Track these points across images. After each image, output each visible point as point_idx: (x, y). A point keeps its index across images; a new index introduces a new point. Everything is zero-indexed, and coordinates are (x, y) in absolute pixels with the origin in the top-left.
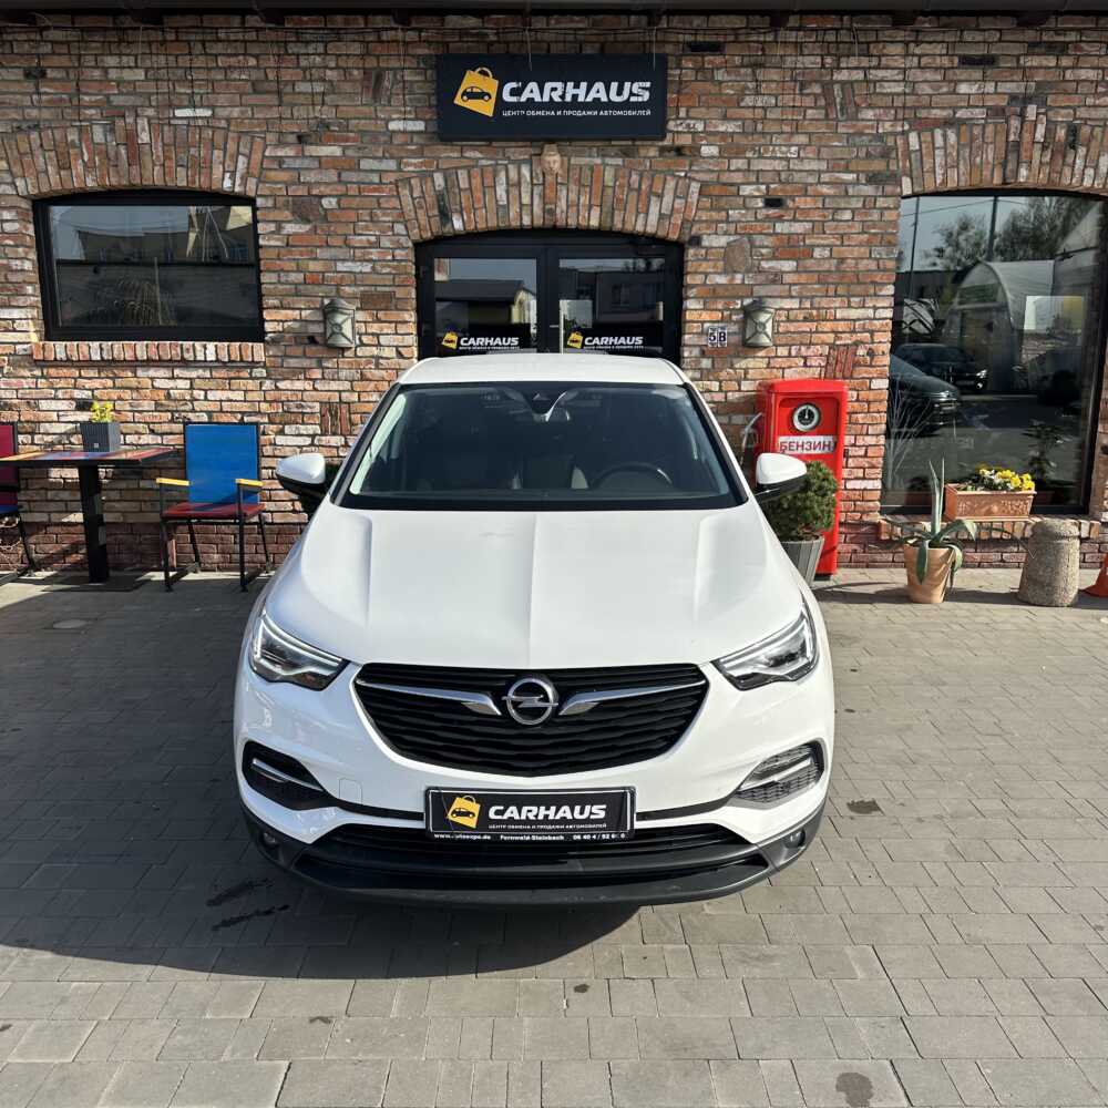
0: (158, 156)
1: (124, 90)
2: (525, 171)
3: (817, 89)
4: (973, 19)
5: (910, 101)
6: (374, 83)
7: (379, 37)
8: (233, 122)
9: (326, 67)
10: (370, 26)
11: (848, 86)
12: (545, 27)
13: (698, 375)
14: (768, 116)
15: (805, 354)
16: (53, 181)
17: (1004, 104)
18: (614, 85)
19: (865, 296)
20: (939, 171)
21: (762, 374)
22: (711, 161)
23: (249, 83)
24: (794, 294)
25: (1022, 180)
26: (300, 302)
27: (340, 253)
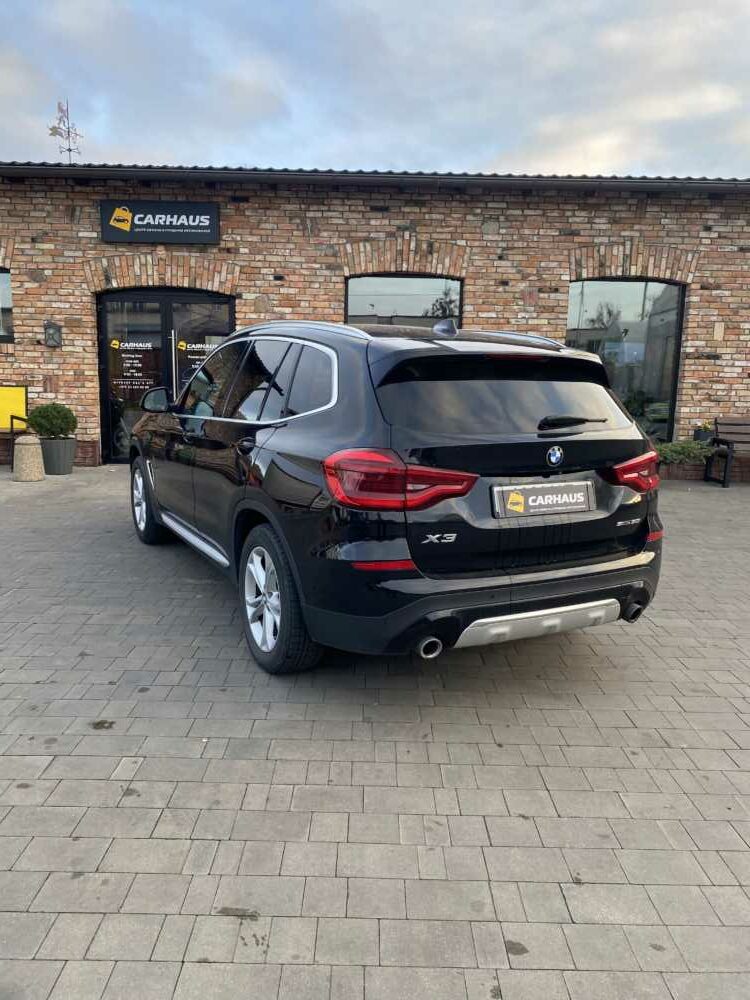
2: (149, 258)
3: (298, 221)
4: (376, 189)
5: (347, 228)
6: (71, 212)
7: (73, 190)
9: (47, 204)
11: (314, 219)
14: (275, 233)
17: (394, 229)
18: (191, 217)
20: (363, 264)
22: (245, 256)
23: (6, 213)
25: (404, 269)
26: (33, 323)
27: (54, 298)
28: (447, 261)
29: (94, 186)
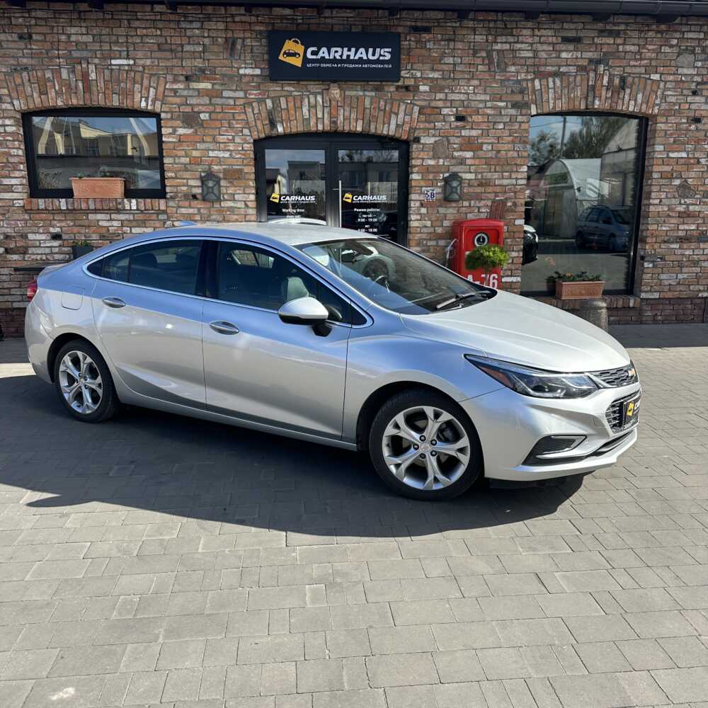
0: (101, 88)
1: (80, 48)
2: (319, 99)
3: (485, 55)
4: (568, 16)
5: (535, 61)
6: (230, 45)
7: (234, 19)
8: (146, 68)
9: (204, 37)
10: (228, 12)
11: (501, 52)
12: (330, 16)
13: (419, 217)
14: (457, 69)
15: (477, 205)
16: (37, 102)
17: (585, 64)
18: (371, 50)
19: (511, 172)
20: (551, 102)
21: (455, 217)
22: (425, 94)
23: (156, 45)
24: (472, 171)
25: (596, 107)
26: (187, 175)
27: (211, 146)
28: (640, 96)
29: (257, 16)
